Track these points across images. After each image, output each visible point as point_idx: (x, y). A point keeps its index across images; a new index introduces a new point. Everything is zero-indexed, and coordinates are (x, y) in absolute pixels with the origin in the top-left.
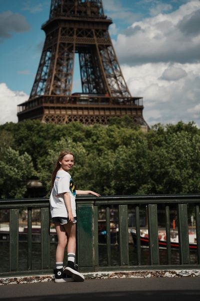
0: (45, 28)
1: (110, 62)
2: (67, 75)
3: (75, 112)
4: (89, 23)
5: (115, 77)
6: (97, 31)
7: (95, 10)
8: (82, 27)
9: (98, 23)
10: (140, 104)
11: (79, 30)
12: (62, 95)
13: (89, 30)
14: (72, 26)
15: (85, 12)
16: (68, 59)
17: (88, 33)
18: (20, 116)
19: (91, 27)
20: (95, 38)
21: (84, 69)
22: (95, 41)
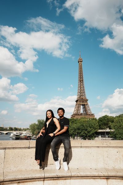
0: (77, 101)
1: (88, 107)
2: (80, 110)
3: (81, 117)
4: (84, 100)
5: (89, 110)
7: (85, 98)
9: (86, 100)
10: (93, 115)
12: (79, 113)
14: (81, 101)
15: (83, 98)
16: (80, 107)
17: (84, 102)
18: (71, 117)
21: (83, 108)
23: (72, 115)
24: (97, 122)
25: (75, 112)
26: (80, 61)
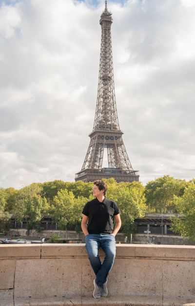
0: (91, 136)
1: (123, 152)
2: (100, 159)
4: (112, 133)
5: (125, 160)
6: (116, 137)
7: (115, 127)
8: (108, 135)
9: (116, 133)
10: (137, 174)
11: (107, 136)
12: (97, 168)
13: (112, 137)
14: (103, 134)
15: (110, 128)
16: (101, 151)
17: (111, 138)
18: (76, 179)
19: (113, 135)
20: (115, 141)
21: (109, 156)
22: (115, 142)
23: (79, 174)
24: (141, 193)
25: (87, 164)
26: (106, 21)
